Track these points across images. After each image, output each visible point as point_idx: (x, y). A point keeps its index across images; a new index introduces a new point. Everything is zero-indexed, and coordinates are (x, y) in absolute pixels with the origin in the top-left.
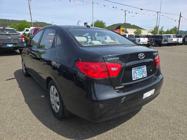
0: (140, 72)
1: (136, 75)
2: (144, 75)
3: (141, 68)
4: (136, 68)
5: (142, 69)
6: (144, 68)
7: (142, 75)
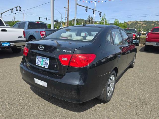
0: (43, 62)
1: (38, 62)
2: (45, 66)
3: (44, 58)
4: (40, 57)
5: (45, 60)
6: (47, 60)
7: (43, 65)
